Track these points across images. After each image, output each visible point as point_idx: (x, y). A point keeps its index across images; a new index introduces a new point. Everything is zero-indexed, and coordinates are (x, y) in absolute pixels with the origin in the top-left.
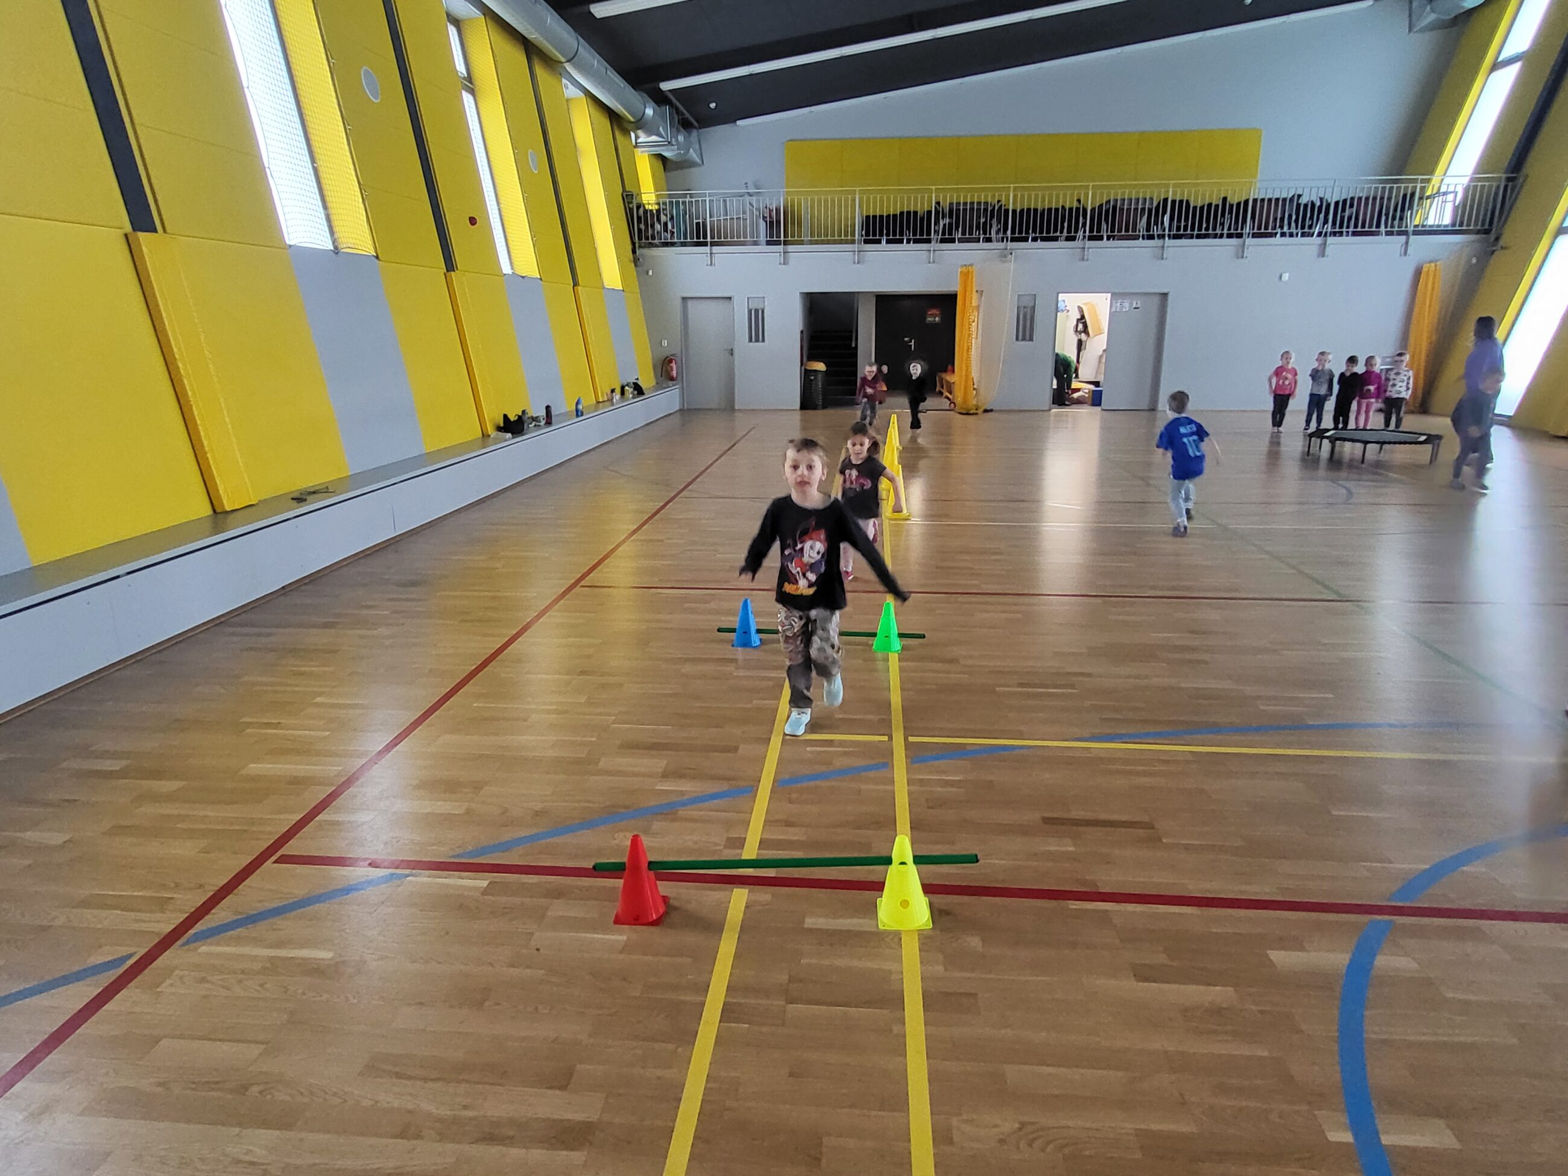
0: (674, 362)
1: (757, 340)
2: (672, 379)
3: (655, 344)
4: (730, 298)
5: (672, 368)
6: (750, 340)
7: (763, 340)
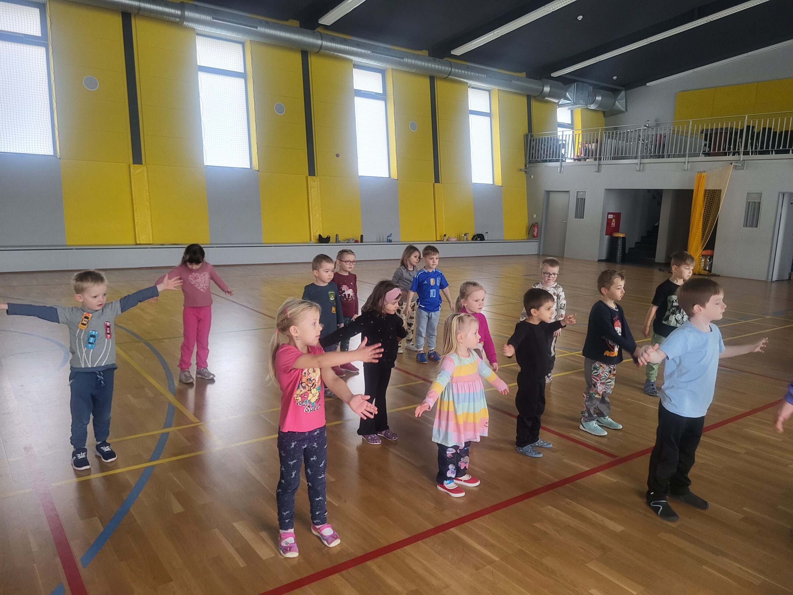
0: (536, 226)
1: (581, 218)
2: (534, 236)
3: (530, 216)
4: (568, 191)
5: (534, 231)
6: (576, 217)
7: (583, 218)
